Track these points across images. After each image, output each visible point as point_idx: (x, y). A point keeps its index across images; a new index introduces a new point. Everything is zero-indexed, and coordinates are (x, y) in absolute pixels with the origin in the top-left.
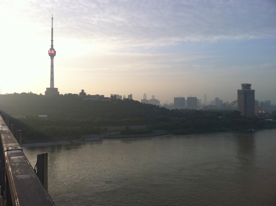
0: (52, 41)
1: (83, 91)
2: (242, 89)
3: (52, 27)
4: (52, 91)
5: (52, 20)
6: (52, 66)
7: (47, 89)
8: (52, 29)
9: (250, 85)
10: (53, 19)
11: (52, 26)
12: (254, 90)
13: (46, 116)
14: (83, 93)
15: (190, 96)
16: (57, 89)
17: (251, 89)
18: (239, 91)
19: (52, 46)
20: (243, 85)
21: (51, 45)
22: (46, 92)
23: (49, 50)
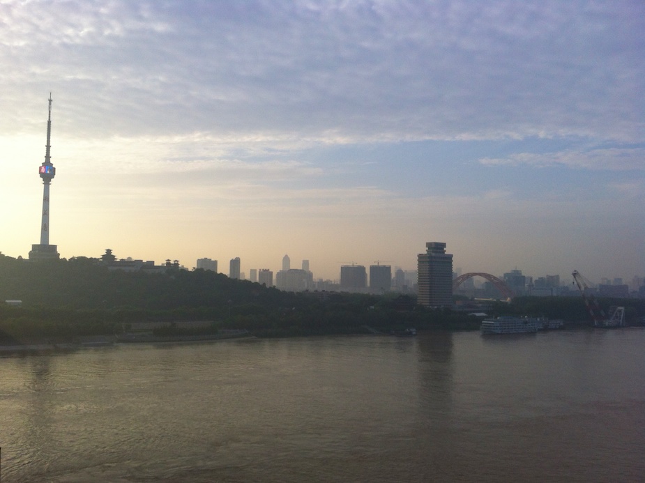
0: (48, 147)
1: (109, 251)
2: (426, 253)
3: (49, 119)
4: (44, 251)
5: (50, 104)
6: (46, 199)
7: (34, 246)
8: (49, 122)
9: (444, 245)
10: (52, 103)
11: (49, 117)
12: (452, 256)
13: (20, 301)
14: (109, 255)
15: (376, 264)
16: (55, 247)
17: (446, 253)
18: (420, 256)
19: (48, 157)
20: (430, 246)
21: (45, 155)
22: (30, 254)
23: (41, 165)
